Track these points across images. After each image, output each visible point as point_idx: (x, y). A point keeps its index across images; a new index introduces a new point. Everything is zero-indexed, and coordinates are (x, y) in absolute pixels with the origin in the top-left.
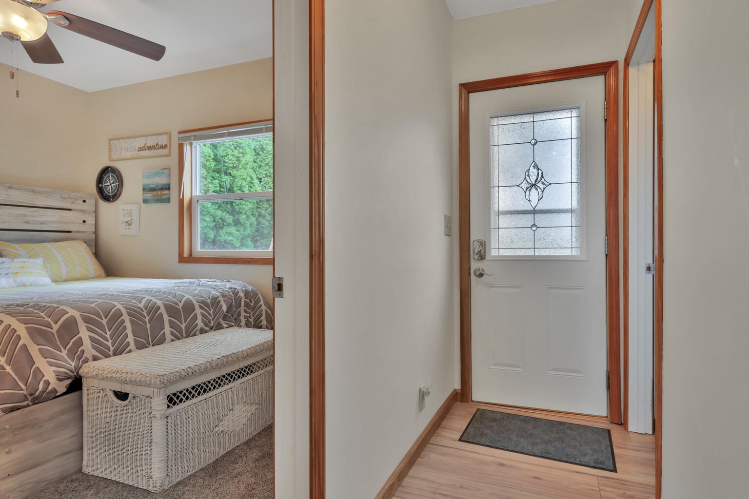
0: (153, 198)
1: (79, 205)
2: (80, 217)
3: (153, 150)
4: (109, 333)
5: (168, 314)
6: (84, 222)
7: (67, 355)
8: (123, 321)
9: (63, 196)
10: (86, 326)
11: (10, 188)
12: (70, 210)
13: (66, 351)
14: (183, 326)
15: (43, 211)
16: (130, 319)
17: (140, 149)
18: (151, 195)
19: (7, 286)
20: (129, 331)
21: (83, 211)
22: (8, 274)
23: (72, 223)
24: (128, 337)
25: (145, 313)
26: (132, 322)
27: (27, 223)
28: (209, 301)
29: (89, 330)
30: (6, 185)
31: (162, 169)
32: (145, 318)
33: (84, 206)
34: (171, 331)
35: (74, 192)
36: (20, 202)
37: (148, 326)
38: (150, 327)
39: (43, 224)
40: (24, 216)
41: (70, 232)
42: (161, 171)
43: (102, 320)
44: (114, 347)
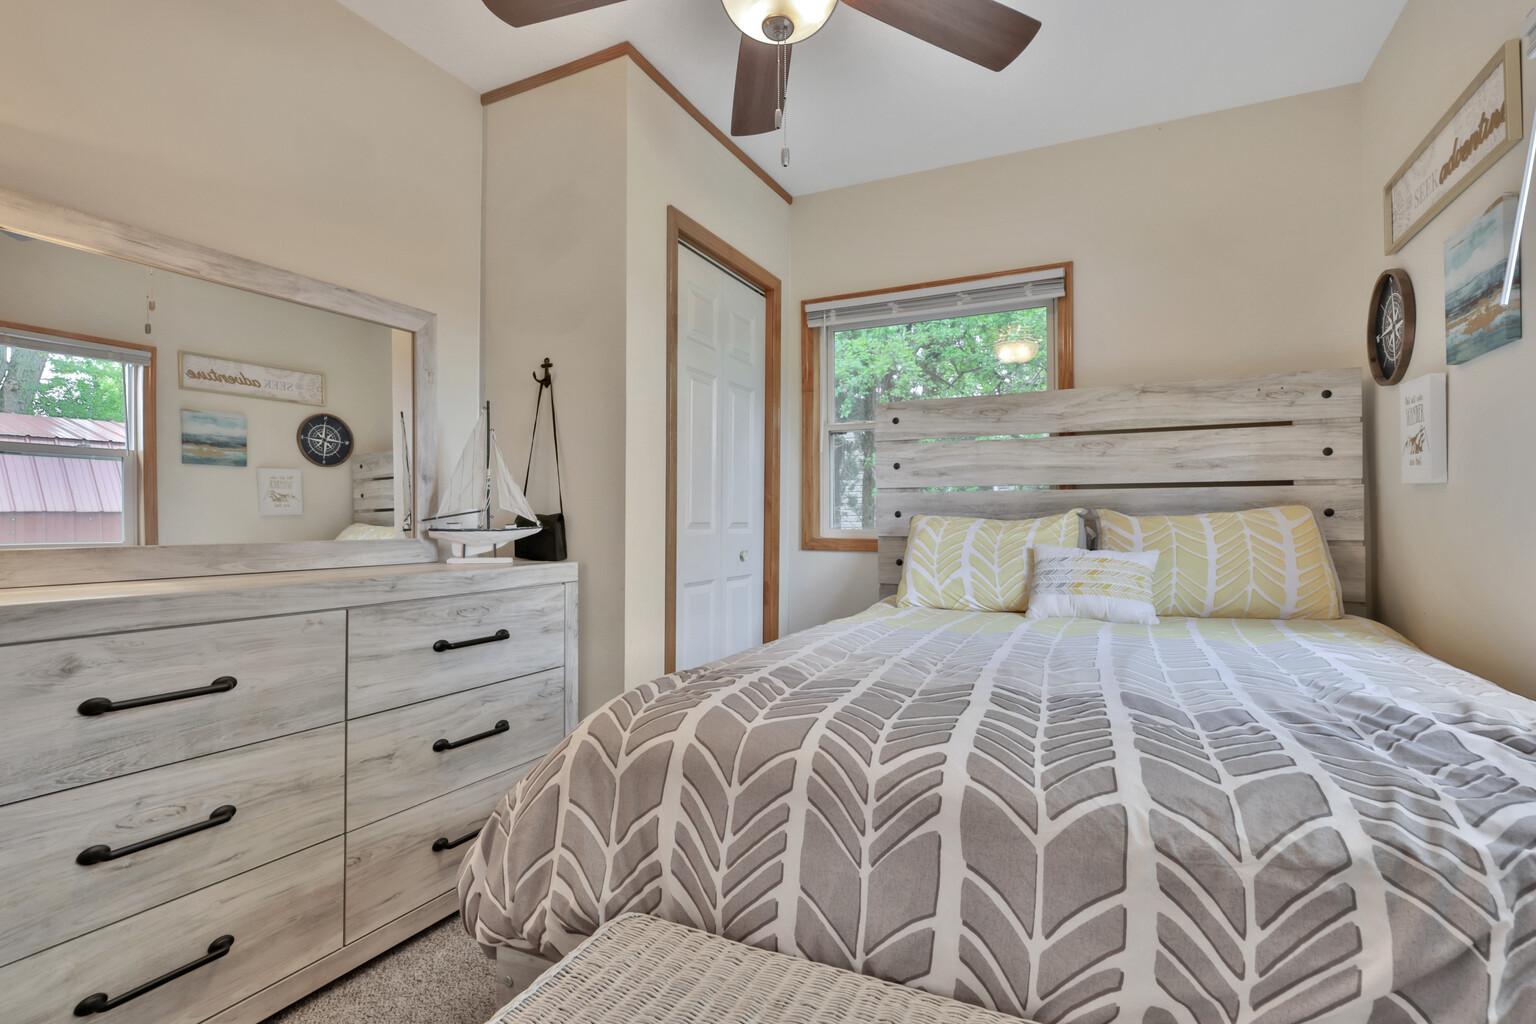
0: (1467, 336)
1: (1310, 406)
2: (1317, 440)
3: (1473, 152)
4: (730, 839)
5: (966, 854)
6: (1328, 452)
7: (616, 858)
8: (784, 816)
9: (1264, 389)
10: (684, 790)
11: (1144, 391)
12: (1289, 423)
13: (618, 847)
14: (1036, 947)
15: (1217, 434)
16: (809, 811)
17: (1447, 170)
18: (1463, 326)
19: (1058, 613)
20: (792, 860)
21: (1324, 423)
22: (1062, 585)
23: (1291, 457)
24: (780, 881)
25: (868, 812)
26: (811, 824)
27: (1180, 466)
28: (1248, 872)
29: (687, 806)
30: (1137, 386)
31: (1487, 211)
32: (863, 833)
33: (1329, 409)
34: (963, 938)
35: (1294, 375)
36: (1164, 421)
37: (866, 871)
38: (872, 875)
39: (1217, 466)
40: (1175, 450)
41: (1290, 483)
42: (1486, 220)
43: (730, 784)
44: (729, 897)
